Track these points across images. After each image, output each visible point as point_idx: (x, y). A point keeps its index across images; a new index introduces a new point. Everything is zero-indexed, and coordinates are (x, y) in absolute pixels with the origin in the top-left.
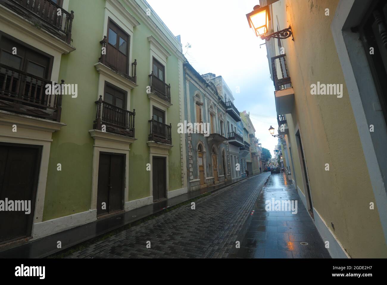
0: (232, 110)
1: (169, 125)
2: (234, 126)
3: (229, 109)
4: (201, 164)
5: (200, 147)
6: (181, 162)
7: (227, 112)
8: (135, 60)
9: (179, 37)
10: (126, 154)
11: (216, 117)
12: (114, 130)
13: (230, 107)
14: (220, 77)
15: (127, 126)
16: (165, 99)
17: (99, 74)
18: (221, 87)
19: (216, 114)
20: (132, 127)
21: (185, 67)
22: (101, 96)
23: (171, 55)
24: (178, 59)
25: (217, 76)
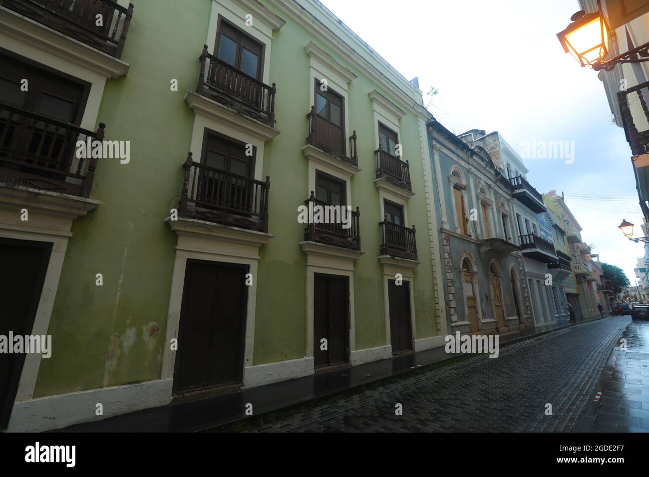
0: (525, 192)
1: (412, 228)
2: (532, 221)
3: (518, 191)
4: (471, 294)
5: (466, 263)
6: (434, 290)
7: (515, 196)
8: (354, 132)
9: (416, 80)
10: (349, 276)
11: (492, 209)
12: (332, 240)
13: (519, 187)
14: (496, 133)
15: (350, 234)
16: (402, 187)
17: (308, 160)
18: (498, 152)
19: (493, 202)
20: (356, 235)
21: (431, 128)
22: (312, 192)
23: (406, 114)
24: (417, 117)
25: (487, 133)
